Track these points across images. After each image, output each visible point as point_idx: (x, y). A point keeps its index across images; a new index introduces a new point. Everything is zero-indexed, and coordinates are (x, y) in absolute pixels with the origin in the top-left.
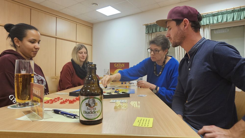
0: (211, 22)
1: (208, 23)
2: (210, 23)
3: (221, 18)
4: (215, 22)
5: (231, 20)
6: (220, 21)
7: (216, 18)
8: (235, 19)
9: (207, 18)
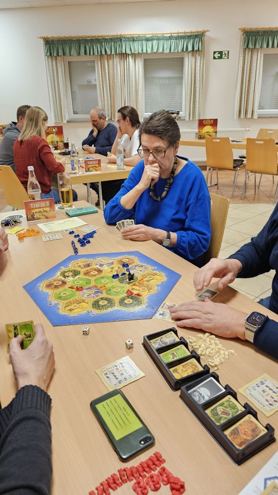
0: (145, 51)
1: (140, 52)
2: (142, 51)
3: (157, 46)
4: (149, 51)
5: (168, 51)
6: (155, 50)
7: (150, 43)
8: (172, 51)
9: (140, 42)
